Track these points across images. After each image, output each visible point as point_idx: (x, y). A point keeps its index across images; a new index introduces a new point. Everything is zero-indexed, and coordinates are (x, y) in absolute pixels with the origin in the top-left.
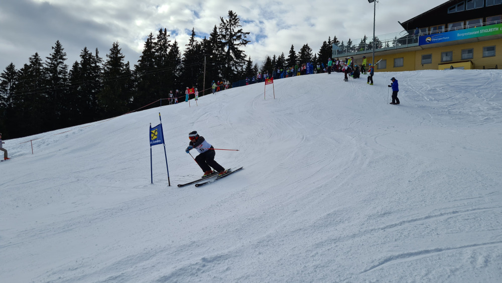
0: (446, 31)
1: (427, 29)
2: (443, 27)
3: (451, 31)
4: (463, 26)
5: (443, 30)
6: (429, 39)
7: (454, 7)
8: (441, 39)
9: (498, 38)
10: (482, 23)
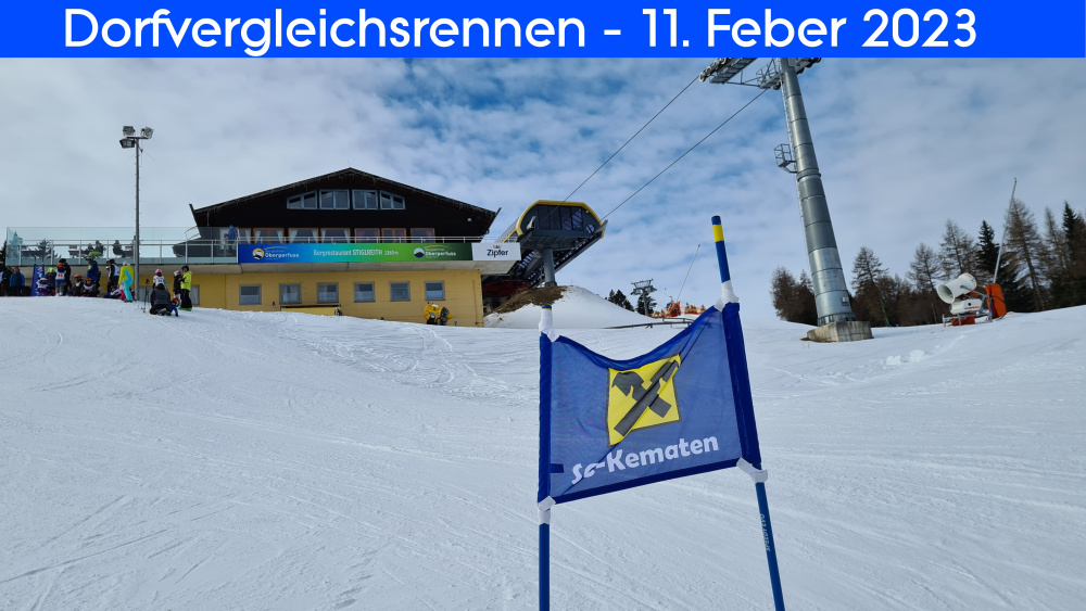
0: (286, 242)
1: (248, 232)
2: (280, 233)
3: (297, 242)
4: (316, 238)
5: (281, 239)
6: (257, 252)
7: (299, 199)
8: (280, 256)
9: (379, 268)
10: (348, 237)
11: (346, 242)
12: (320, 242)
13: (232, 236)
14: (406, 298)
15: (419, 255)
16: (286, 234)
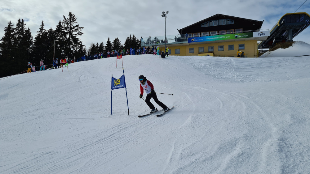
0: (200, 36)
1: (191, 34)
2: (199, 34)
3: (203, 36)
4: (208, 34)
5: (199, 35)
6: (193, 40)
7: (204, 24)
8: (199, 40)
9: (225, 41)
10: (217, 34)
11: (216, 35)
12: (209, 36)
13: (187, 36)
14: (233, 49)
15: (236, 37)
16: (201, 34)
